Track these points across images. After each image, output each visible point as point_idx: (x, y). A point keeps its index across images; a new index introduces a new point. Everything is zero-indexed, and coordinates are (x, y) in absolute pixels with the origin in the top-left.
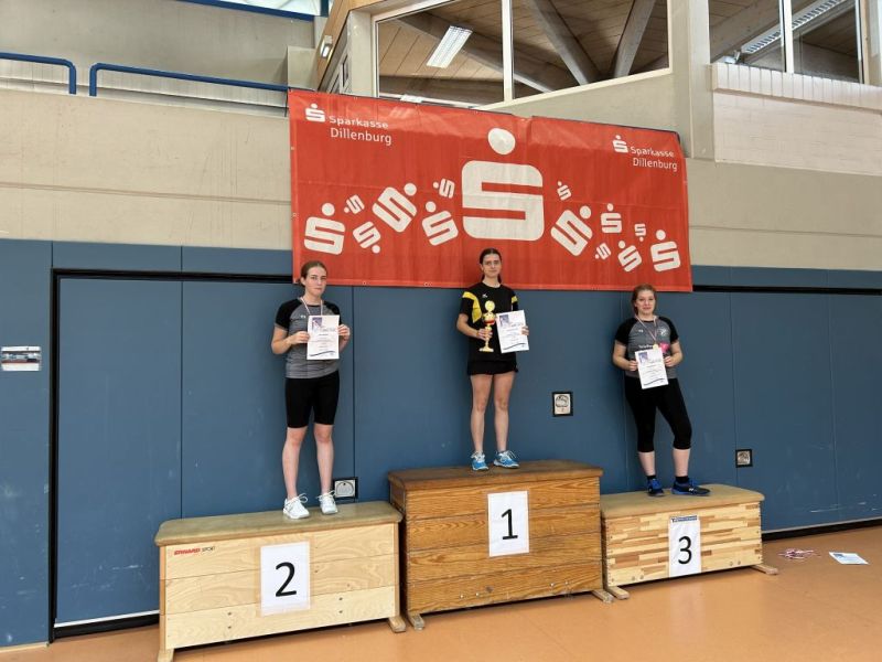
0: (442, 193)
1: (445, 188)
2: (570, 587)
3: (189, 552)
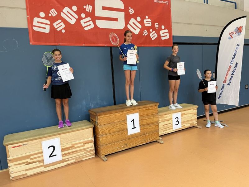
0: (87, 10)
2: (150, 140)
3: (18, 146)
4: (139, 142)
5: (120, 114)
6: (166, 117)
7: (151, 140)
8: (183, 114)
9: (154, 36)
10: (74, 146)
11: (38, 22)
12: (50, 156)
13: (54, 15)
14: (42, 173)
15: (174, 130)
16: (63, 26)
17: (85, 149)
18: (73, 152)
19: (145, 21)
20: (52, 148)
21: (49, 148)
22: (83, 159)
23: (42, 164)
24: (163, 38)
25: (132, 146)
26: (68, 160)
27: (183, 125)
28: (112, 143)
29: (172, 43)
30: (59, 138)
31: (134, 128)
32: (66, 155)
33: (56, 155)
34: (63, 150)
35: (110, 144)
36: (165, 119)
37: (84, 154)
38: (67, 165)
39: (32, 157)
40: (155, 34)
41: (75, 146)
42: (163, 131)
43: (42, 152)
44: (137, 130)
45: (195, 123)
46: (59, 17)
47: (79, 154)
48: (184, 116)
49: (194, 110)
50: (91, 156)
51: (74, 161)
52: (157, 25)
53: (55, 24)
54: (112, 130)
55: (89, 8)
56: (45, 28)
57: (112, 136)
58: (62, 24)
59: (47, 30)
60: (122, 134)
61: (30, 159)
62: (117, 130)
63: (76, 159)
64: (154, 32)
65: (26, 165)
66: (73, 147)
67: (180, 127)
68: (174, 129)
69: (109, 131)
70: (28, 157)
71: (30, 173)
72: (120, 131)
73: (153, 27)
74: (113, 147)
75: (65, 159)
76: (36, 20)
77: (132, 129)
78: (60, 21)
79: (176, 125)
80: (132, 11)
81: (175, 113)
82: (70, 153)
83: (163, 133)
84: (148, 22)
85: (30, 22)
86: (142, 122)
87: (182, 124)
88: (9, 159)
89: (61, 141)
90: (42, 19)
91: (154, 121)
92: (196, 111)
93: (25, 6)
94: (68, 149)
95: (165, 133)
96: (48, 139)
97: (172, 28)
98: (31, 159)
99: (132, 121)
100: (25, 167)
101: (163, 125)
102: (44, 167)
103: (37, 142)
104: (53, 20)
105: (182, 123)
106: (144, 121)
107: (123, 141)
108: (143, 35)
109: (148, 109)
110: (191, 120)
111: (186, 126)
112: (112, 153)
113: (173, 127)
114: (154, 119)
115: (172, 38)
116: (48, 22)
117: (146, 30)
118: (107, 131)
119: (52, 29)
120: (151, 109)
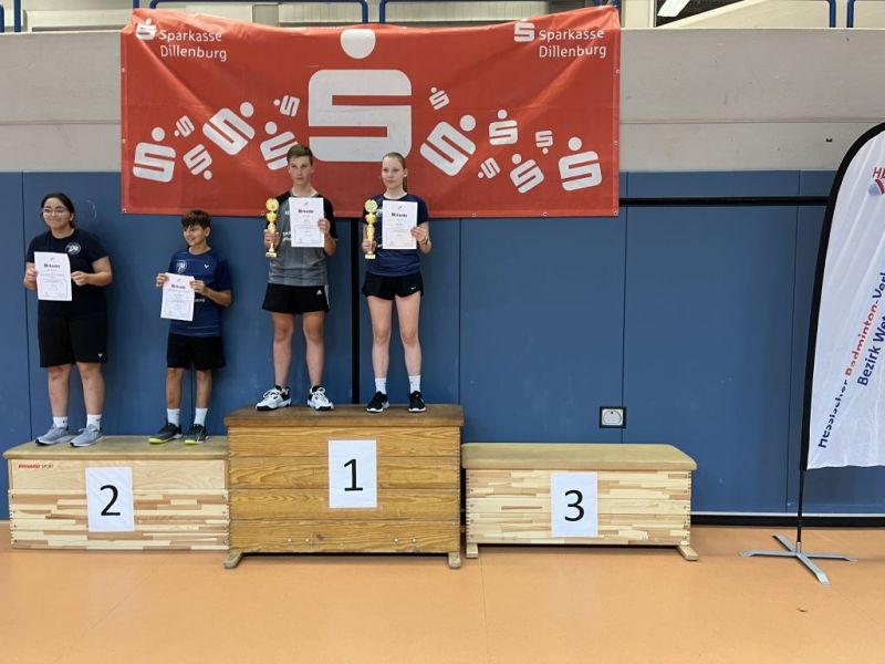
0: (283, 111)
2: (418, 546)
3: (31, 466)
4: (371, 540)
5: (305, 432)
6: (522, 479)
7: (422, 545)
8: (609, 482)
9: (529, 180)
10: (169, 502)
11: (147, 155)
12: (104, 513)
13: (186, 134)
14: (84, 550)
15: (555, 538)
16: (209, 161)
17: (203, 519)
18: (164, 518)
19: (493, 127)
20: (110, 491)
21: (102, 489)
22: (194, 547)
23: (82, 527)
24: (568, 186)
25: (342, 548)
26: (151, 538)
27: (604, 528)
28: (271, 519)
29: (616, 202)
30: (130, 468)
31: (354, 488)
32: (145, 520)
33: (118, 514)
34: (138, 505)
35: (263, 522)
36: (513, 485)
37: (196, 532)
38: (147, 551)
39: (61, 502)
40: (537, 171)
41: (174, 502)
42: (504, 530)
43: (84, 497)
44: (367, 499)
45: (679, 532)
46: (198, 137)
47: (184, 527)
48: (614, 493)
49: (670, 476)
50: (217, 543)
51: (166, 543)
52: (544, 139)
53: (187, 158)
54: (270, 479)
55: (289, 106)
56: (162, 170)
57: (270, 498)
58: (206, 155)
59: (167, 176)
60: (307, 498)
61: (55, 507)
62: (291, 483)
63: (173, 540)
64: (531, 163)
65: (48, 518)
66: (166, 502)
67: (587, 531)
68: (554, 533)
69: (262, 479)
70: (53, 499)
71: (55, 541)
72: (300, 487)
73: (526, 146)
74: (271, 533)
75: (144, 532)
76: (142, 148)
77: (347, 489)
78: (200, 147)
79: (567, 518)
80: (439, 100)
81: (567, 473)
82: (157, 518)
83: (503, 538)
84: (504, 132)
85: (128, 155)
86: (389, 474)
87: (600, 523)
88: (12, 492)
89: (133, 476)
90: (157, 146)
91: (439, 481)
92: (686, 483)
93: (119, 118)
94: (152, 505)
95: (509, 538)
96: (102, 466)
97: (618, 147)
98: (60, 507)
99: (346, 465)
100: (42, 523)
101: (504, 508)
102: (89, 539)
103: (74, 467)
104: (182, 145)
105: (602, 517)
106: (394, 471)
107: (310, 522)
108: (481, 175)
109: (418, 435)
110: (655, 517)
111: (621, 534)
112: (266, 551)
113: (553, 525)
114: (440, 474)
115: (615, 183)
116: (171, 152)
117: (491, 160)
118: (256, 479)
119: (181, 170)
120: (428, 434)
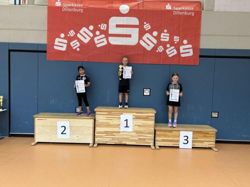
0: (101, 28)
1: (103, 27)
13: (72, 36)
16: (79, 45)
53: (72, 43)
116: (66, 41)
